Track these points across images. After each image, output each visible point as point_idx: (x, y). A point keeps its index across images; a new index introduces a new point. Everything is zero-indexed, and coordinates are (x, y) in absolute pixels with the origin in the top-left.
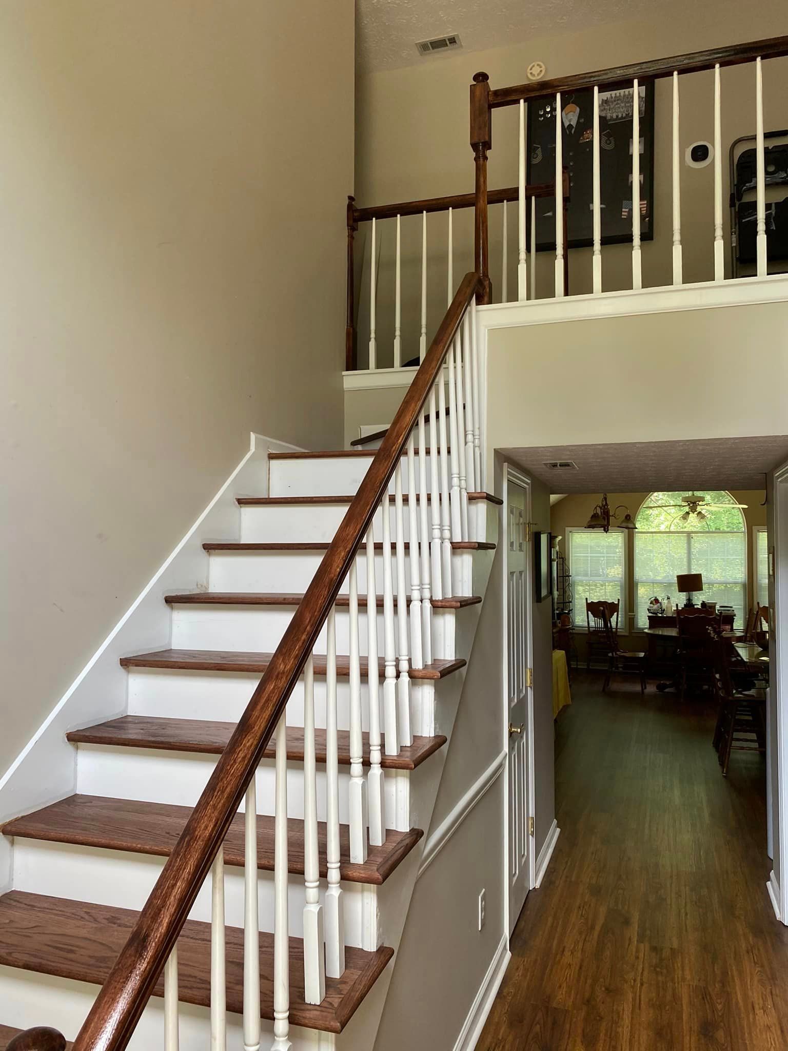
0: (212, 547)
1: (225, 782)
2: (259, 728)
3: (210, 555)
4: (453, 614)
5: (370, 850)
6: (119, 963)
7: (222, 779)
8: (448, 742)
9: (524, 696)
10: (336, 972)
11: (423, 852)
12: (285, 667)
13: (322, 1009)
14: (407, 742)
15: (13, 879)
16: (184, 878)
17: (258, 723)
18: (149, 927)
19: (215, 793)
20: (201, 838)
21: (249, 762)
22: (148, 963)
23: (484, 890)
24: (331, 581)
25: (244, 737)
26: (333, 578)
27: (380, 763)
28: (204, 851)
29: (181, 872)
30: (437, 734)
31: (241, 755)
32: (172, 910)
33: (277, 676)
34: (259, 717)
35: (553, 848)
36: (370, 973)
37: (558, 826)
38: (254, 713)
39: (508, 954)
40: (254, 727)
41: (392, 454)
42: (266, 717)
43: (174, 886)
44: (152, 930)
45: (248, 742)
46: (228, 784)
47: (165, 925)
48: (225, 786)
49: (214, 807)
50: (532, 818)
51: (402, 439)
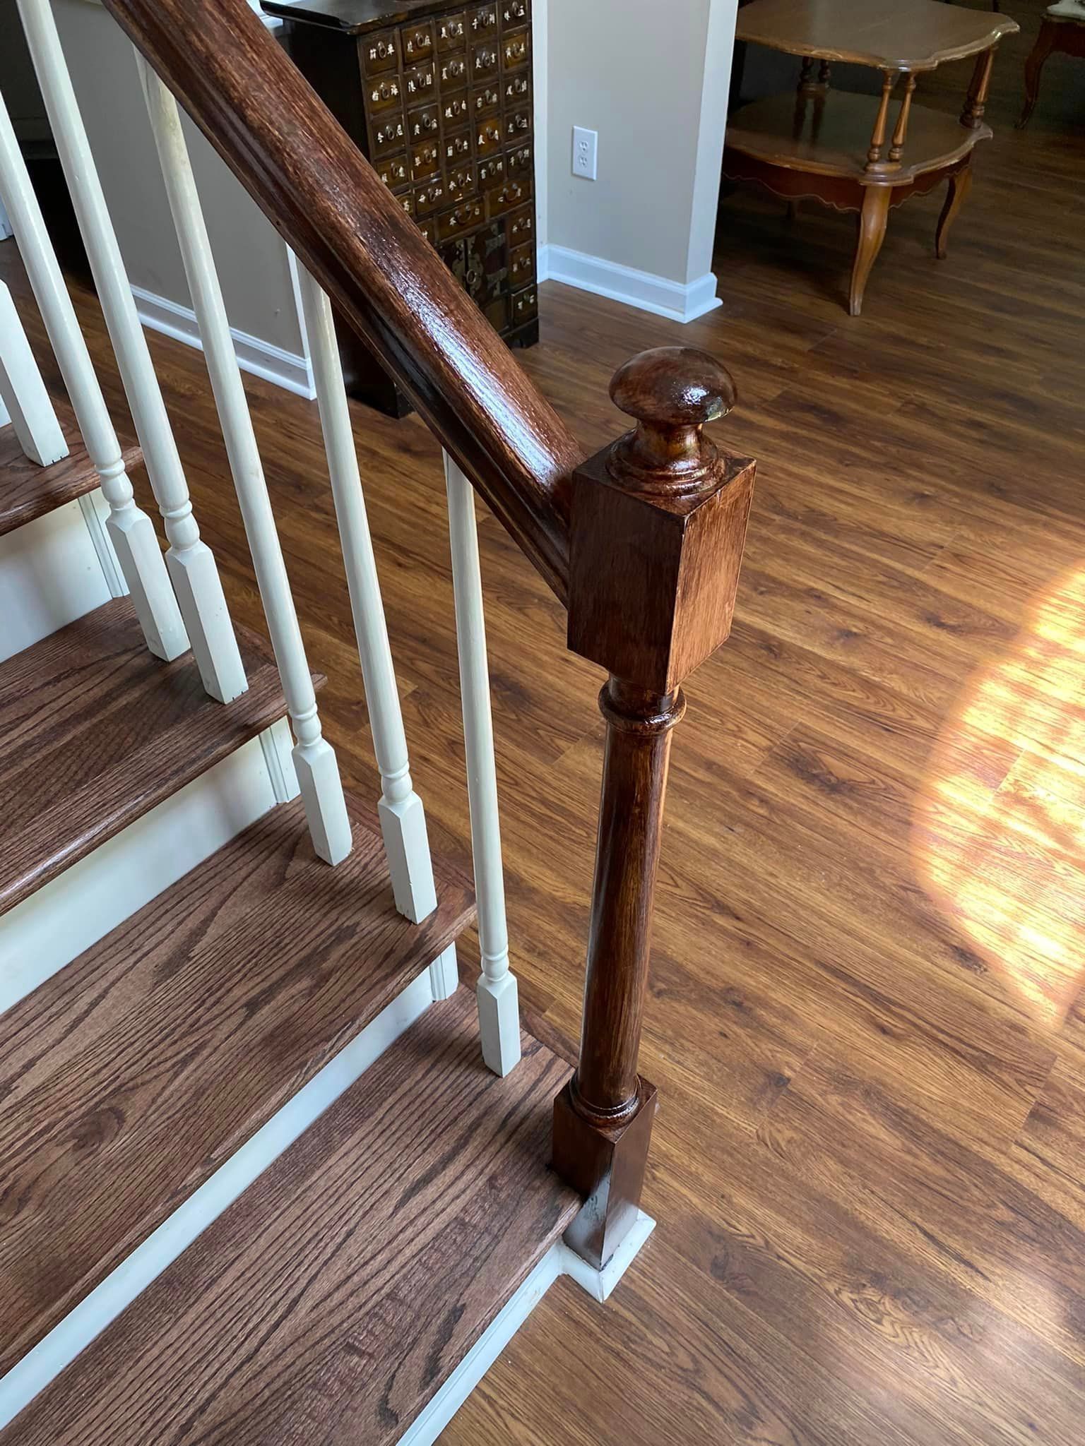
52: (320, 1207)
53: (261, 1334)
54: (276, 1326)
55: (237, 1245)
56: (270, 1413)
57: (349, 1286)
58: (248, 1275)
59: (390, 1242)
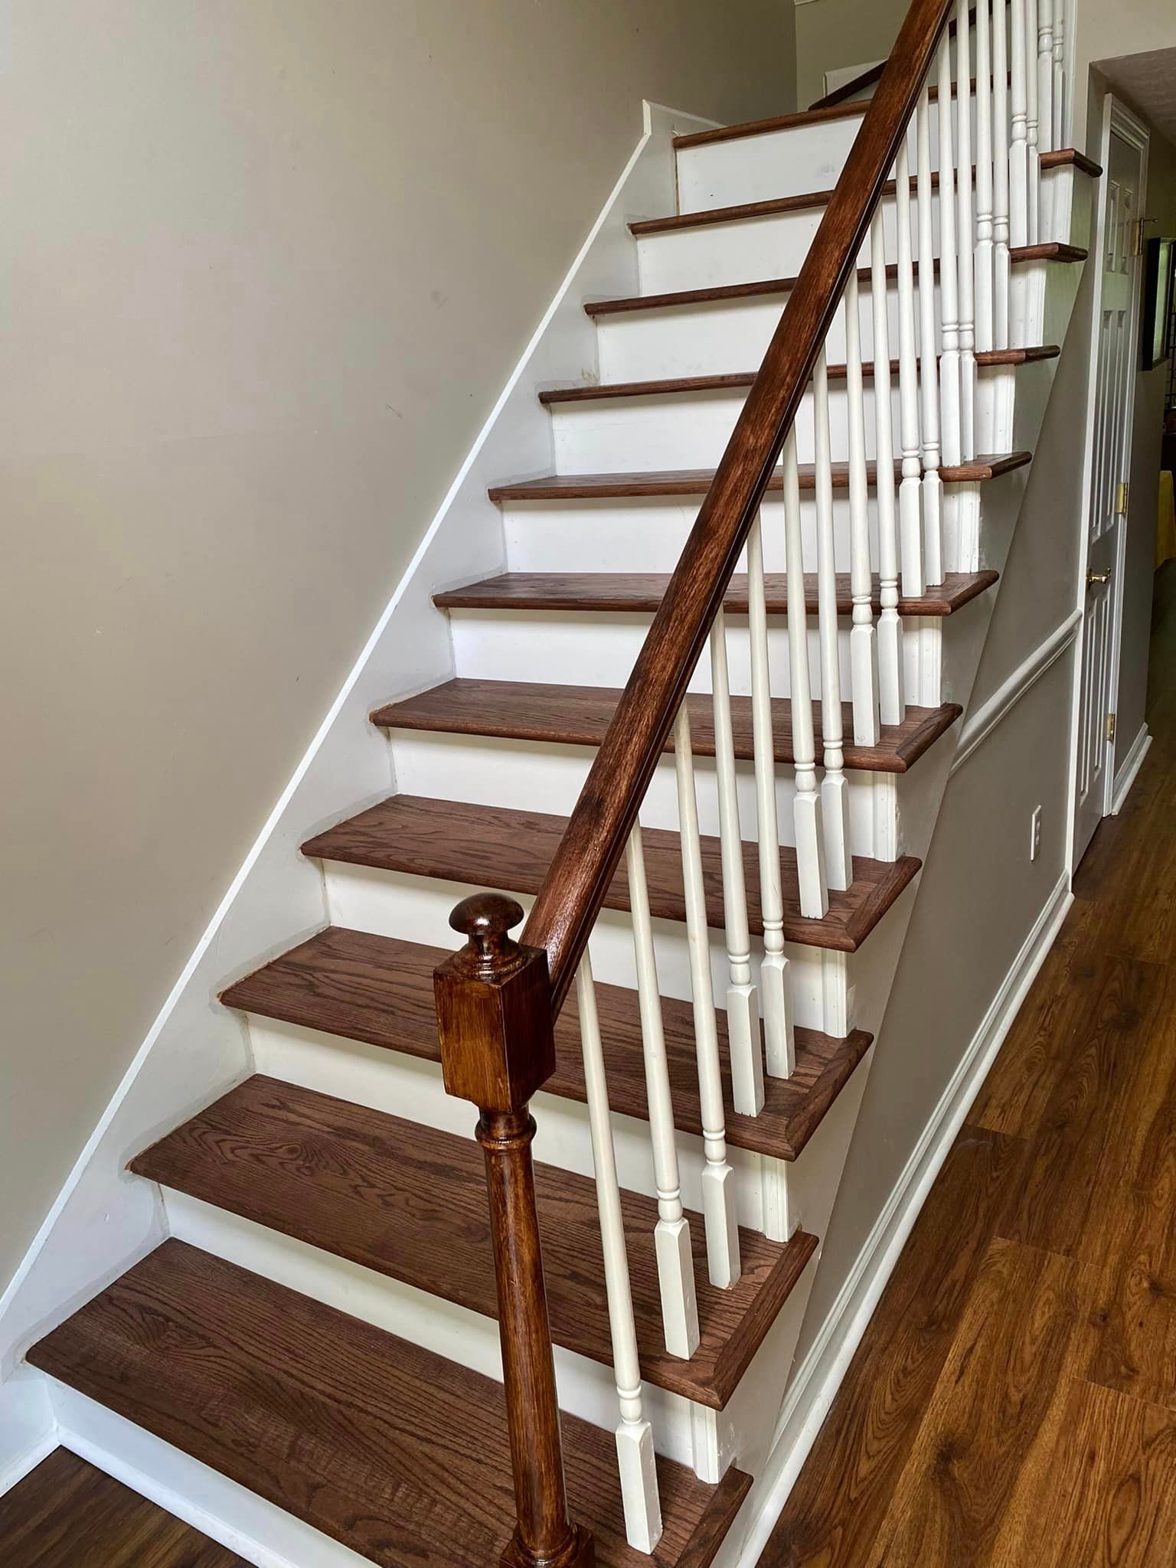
0: (600, 308)
1: (684, 608)
2: (725, 532)
3: (597, 323)
4: (1011, 374)
5: (884, 731)
6: (570, 833)
7: (678, 605)
8: (1000, 579)
9: (1111, 529)
10: (841, 884)
11: (959, 738)
12: (757, 442)
13: (825, 923)
14: (937, 580)
15: (396, 781)
16: (641, 732)
17: (722, 525)
18: (602, 791)
19: (671, 624)
20: (658, 682)
21: (715, 581)
22: (608, 832)
23: (1040, 807)
24: (820, 300)
25: (703, 545)
26: (822, 297)
27: (896, 607)
28: (664, 698)
29: (636, 725)
30: (982, 569)
31: (703, 571)
32: (631, 770)
33: (746, 457)
34: (723, 517)
35: (1140, 763)
36: (890, 886)
37: (1149, 732)
38: (715, 511)
39: (1070, 897)
40: (718, 532)
41: (915, 65)
42: (735, 516)
43: (629, 742)
44: (608, 794)
45: (711, 552)
46: (689, 610)
47: (624, 788)
48: (684, 613)
49: (672, 641)
50: (1113, 715)
51: (933, 33)
52: (498, 1436)
53: (407, 1428)
54: (413, 1435)
55: (467, 1393)
56: (357, 1449)
57: (440, 1472)
58: (446, 1407)
59: (474, 1491)
